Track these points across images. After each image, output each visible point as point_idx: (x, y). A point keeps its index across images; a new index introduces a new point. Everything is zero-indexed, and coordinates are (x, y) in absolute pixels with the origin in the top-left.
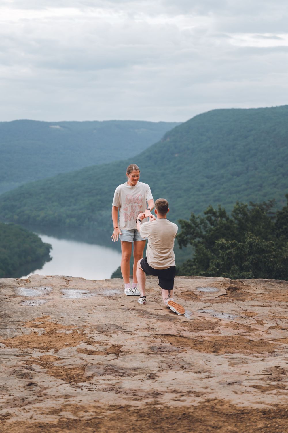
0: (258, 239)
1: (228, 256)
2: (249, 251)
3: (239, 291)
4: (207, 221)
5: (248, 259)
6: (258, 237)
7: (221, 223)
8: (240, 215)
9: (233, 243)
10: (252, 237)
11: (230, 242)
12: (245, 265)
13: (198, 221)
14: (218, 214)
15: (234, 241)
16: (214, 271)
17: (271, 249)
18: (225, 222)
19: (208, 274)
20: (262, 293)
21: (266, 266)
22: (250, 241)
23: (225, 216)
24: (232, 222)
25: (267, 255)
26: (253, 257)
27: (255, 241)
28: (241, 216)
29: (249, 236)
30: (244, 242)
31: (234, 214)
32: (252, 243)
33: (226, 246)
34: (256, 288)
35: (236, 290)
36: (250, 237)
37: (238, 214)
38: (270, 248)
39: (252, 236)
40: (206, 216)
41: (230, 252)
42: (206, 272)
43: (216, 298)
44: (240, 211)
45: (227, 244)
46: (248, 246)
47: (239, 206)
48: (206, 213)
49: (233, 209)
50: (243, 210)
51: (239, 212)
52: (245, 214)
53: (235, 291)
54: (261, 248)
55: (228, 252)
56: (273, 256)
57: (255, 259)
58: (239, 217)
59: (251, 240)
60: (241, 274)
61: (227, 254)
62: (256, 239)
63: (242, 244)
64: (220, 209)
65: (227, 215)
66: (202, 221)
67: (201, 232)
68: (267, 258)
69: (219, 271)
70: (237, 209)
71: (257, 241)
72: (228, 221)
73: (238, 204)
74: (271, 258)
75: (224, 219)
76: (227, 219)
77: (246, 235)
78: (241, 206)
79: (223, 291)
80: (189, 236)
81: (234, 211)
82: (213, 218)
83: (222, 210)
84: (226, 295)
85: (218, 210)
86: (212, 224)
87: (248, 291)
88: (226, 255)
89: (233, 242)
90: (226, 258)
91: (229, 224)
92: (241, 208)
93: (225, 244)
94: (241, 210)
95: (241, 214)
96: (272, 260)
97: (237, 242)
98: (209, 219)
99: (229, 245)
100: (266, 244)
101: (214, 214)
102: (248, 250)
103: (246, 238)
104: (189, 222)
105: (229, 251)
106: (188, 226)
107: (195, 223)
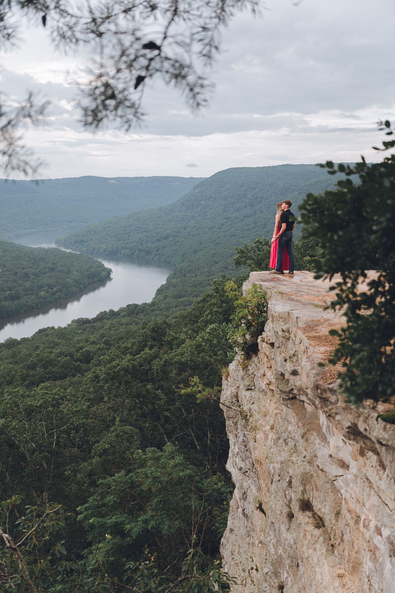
4: (256, 249)
13: (249, 248)
40: (255, 245)
48: (255, 243)
66: (252, 248)
67: (252, 256)
80: (243, 259)
82: (260, 246)
86: (259, 251)
98: (258, 247)
101: (261, 243)
104: (243, 249)
106: (242, 252)
107: (247, 250)
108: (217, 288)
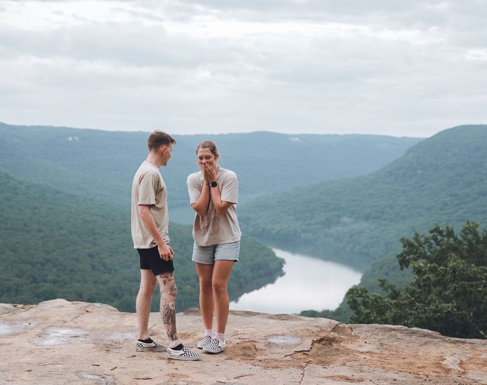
0: (463, 264)
1: (425, 283)
2: (451, 278)
3: (335, 345)
4: (432, 241)
5: (450, 287)
6: (463, 261)
7: (447, 243)
8: (470, 235)
9: (433, 267)
10: (456, 261)
11: (429, 265)
12: (445, 295)
13: (422, 239)
14: (445, 233)
15: (434, 264)
16: (408, 301)
17: (482, 277)
18: (453, 242)
19: (400, 303)
20: (371, 351)
21: (472, 297)
22: (453, 266)
23: (453, 236)
24: (460, 242)
25: (474, 283)
26: (456, 286)
27: (459, 265)
28: (472, 236)
29: (453, 259)
30: (446, 266)
31: (463, 234)
32: (456, 268)
33: (423, 270)
34: (366, 342)
35: (333, 344)
36: (454, 261)
37: (469, 234)
38: (481, 275)
39: (457, 259)
40: (432, 235)
41: (428, 278)
42: (398, 301)
43: (286, 356)
44: (470, 230)
45: (425, 267)
46: (451, 272)
47: (469, 225)
48: (431, 232)
49: (462, 228)
50: (474, 230)
51: (469, 232)
52: (475, 234)
53: (331, 344)
54: (466, 274)
55: (424, 277)
56: (482, 285)
57: (458, 288)
58: (469, 238)
59: (455, 264)
60: (440, 306)
61: (424, 280)
62: (461, 263)
63: (445, 268)
64: (447, 228)
65: (455, 234)
66: (427, 240)
67: (425, 253)
68: (474, 287)
69: (414, 300)
70: (466, 229)
71: (462, 266)
72: (457, 241)
73: (468, 223)
74: (479, 287)
75: (452, 239)
76: (456, 239)
77: (449, 258)
78: (471, 225)
79: (307, 344)
80: (411, 256)
81: (463, 231)
82: (439, 238)
83: (450, 229)
84: (306, 353)
85: (445, 229)
86: (438, 245)
87: (350, 346)
88: (422, 281)
89: (432, 265)
90: (422, 285)
91: (457, 245)
92: (472, 228)
93: (422, 268)
94: (472, 229)
95: (472, 234)
96: (480, 289)
97: (437, 266)
98: (435, 239)
99: (427, 269)
100: (476, 269)
101: (441, 233)
102: (450, 276)
103: (449, 261)
104: (413, 241)
105: (427, 276)
106: (411, 245)
107: (418, 242)
108: (355, 301)
